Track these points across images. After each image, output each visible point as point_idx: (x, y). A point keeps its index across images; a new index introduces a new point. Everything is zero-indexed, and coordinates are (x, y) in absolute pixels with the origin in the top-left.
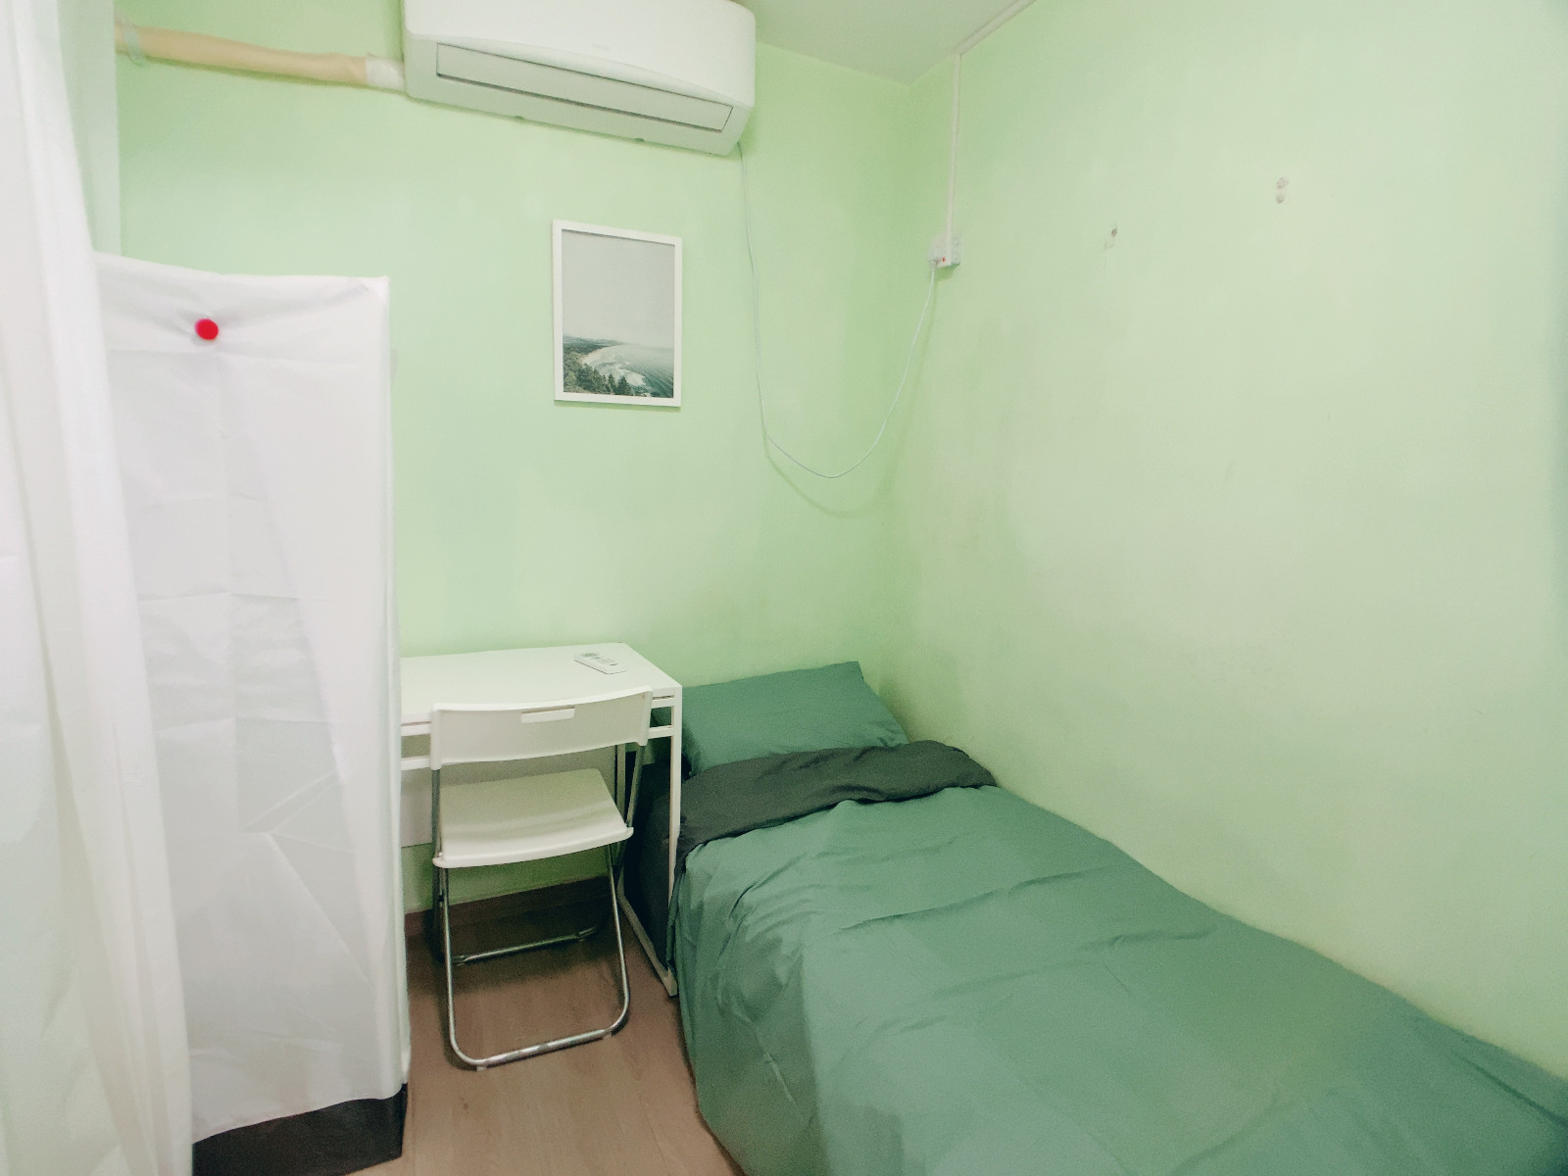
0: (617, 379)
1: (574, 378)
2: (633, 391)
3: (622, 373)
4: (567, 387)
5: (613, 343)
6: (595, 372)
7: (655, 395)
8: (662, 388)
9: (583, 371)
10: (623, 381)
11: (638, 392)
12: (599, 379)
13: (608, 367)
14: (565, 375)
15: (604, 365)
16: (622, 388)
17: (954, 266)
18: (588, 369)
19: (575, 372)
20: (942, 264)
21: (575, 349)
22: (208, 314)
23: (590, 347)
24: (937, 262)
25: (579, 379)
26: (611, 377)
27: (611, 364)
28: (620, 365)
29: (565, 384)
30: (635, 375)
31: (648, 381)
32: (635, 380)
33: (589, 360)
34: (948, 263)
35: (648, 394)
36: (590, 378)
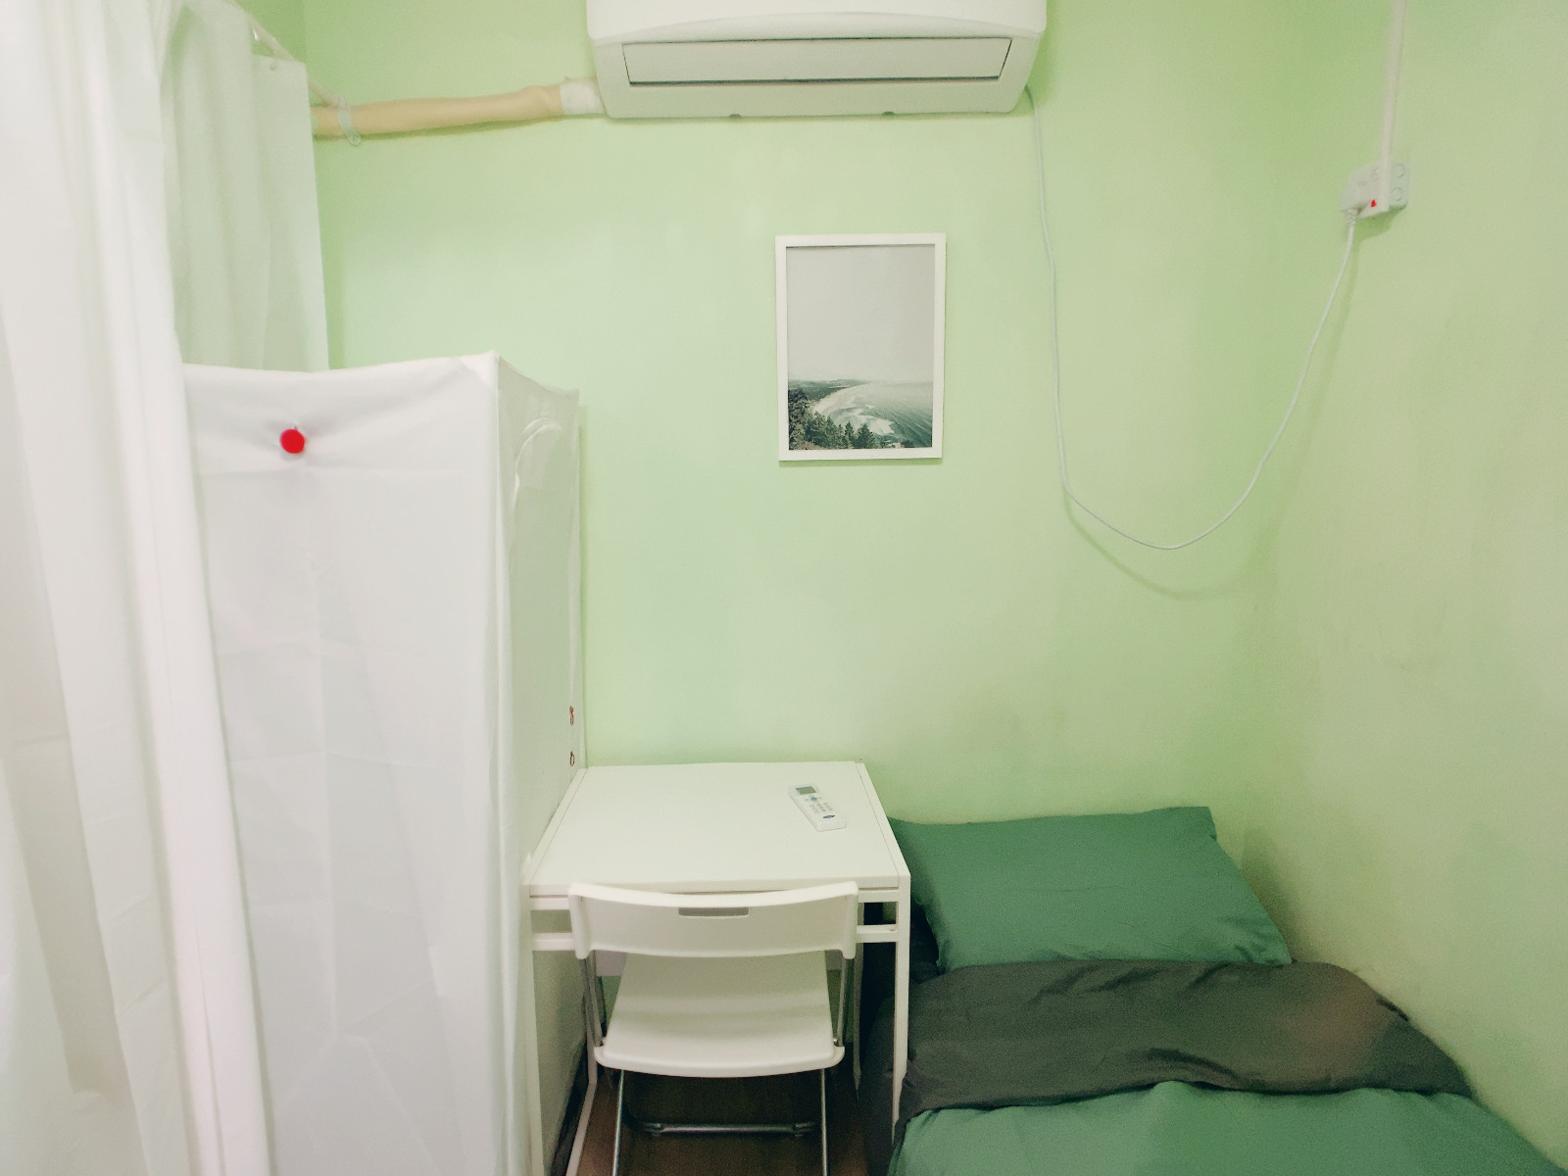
0: (856, 428)
1: (802, 431)
2: (877, 442)
3: (863, 420)
4: (793, 444)
5: (853, 383)
6: (829, 422)
7: (907, 444)
8: (916, 434)
9: (814, 422)
10: (864, 429)
11: (884, 443)
12: (832, 430)
13: (845, 414)
14: (791, 430)
15: (841, 412)
16: (864, 440)
17: (1394, 211)
18: (820, 419)
19: (804, 424)
20: (1370, 212)
21: (798, 398)
22: (293, 422)
23: (824, 391)
24: (1360, 210)
25: (808, 431)
26: (849, 426)
27: (849, 410)
28: (860, 411)
29: (791, 440)
30: (880, 421)
31: (898, 427)
32: (881, 427)
33: (820, 408)
34: (1382, 207)
35: (898, 444)
36: (823, 429)
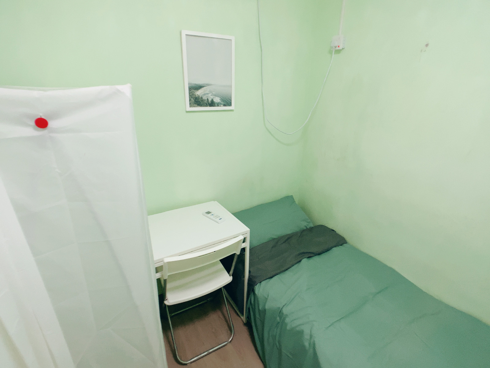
0: (210, 100)
1: (193, 101)
2: (216, 104)
5: (208, 85)
6: (202, 98)
7: (225, 105)
8: (227, 103)
9: (197, 98)
10: (212, 100)
11: (218, 105)
12: (202, 101)
14: (190, 100)
16: (212, 104)
17: (343, 49)
18: (199, 97)
19: (193, 98)
20: (337, 48)
21: (194, 88)
23: (199, 87)
24: (335, 47)
25: (195, 101)
26: (208, 99)
28: (211, 94)
29: (190, 104)
31: (222, 100)
32: (217, 100)
34: (341, 48)
35: (222, 105)
36: (200, 100)
